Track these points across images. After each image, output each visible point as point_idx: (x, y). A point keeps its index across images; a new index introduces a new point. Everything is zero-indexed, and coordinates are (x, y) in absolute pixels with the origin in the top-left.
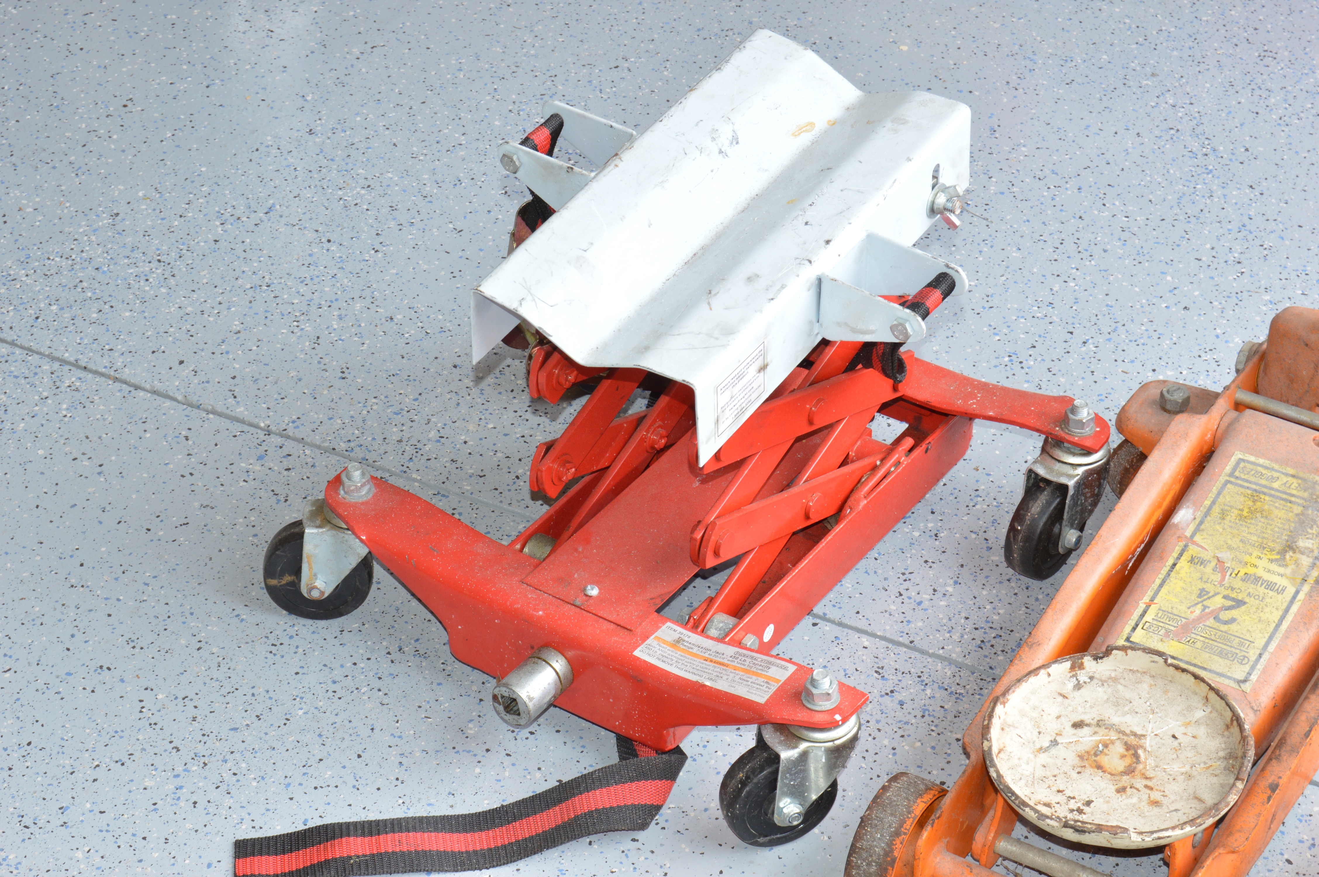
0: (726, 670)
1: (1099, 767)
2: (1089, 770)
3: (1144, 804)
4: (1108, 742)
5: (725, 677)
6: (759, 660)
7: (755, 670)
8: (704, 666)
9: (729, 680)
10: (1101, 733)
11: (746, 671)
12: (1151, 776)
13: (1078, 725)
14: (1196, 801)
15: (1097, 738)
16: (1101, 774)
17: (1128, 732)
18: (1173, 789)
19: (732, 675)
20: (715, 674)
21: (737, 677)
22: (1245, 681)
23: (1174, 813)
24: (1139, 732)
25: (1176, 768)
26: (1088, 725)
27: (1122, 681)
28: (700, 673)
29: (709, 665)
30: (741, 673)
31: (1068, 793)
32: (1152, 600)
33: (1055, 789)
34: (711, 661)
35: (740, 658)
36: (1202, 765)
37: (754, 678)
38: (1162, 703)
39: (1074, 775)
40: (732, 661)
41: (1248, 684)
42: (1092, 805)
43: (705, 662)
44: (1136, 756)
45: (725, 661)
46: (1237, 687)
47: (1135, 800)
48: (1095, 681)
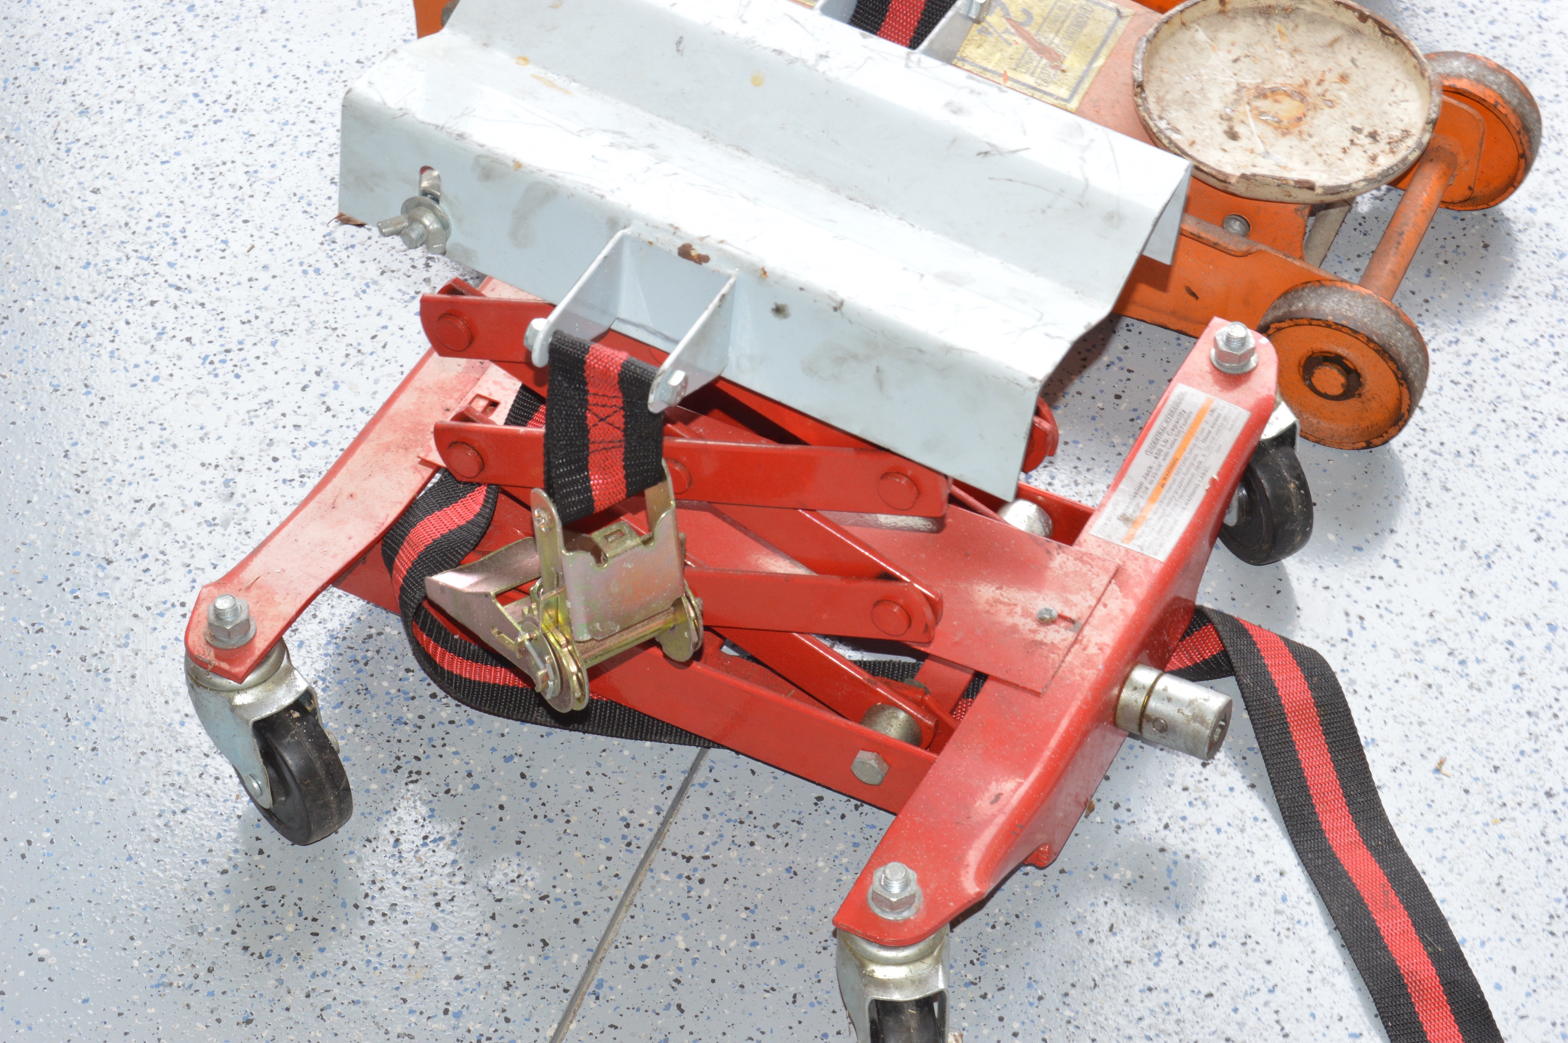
0: (1186, 459)
1: (1300, 119)
2: (1304, 127)
3: (1346, 87)
4: (1255, 112)
5: (1200, 458)
6: (1165, 425)
7: (1185, 429)
8: (1175, 487)
9: (1204, 452)
10: (1242, 117)
11: (1190, 435)
12: (1301, 80)
13: (1233, 135)
14: (1337, 47)
15: (1251, 121)
16: (1308, 119)
17: (1235, 97)
18: (1316, 64)
19: (1196, 451)
20: (1193, 470)
21: (1200, 444)
22: (1119, 12)
23: (1358, 63)
24: (1235, 87)
25: (1284, 60)
26: (1231, 128)
27: (1161, 94)
28: (1192, 486)
29: (1175, 480)
30: (1193, 441)
31: (1347, 144)
32: (1000, 75)
33: (1341, 155)
34: (1165, 479)
35: (1159, 447)
36: (1278, 40)
37: (1203, 425)
38: (1185, 66)
39: (1315, 140)
40: (1167, 454)
41: (1122, 10)
42: (1358, 126)
43: (1166, 487)
44: (1273, 91)
45: (1165, 465)
46: (1129, 19)
47: (1343, 94)
48: (1164, 115)
